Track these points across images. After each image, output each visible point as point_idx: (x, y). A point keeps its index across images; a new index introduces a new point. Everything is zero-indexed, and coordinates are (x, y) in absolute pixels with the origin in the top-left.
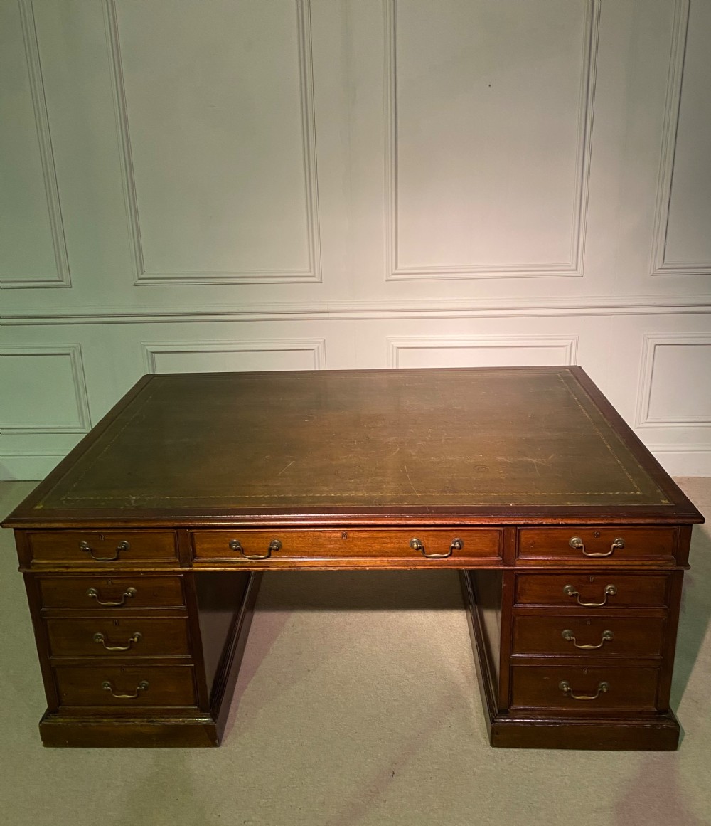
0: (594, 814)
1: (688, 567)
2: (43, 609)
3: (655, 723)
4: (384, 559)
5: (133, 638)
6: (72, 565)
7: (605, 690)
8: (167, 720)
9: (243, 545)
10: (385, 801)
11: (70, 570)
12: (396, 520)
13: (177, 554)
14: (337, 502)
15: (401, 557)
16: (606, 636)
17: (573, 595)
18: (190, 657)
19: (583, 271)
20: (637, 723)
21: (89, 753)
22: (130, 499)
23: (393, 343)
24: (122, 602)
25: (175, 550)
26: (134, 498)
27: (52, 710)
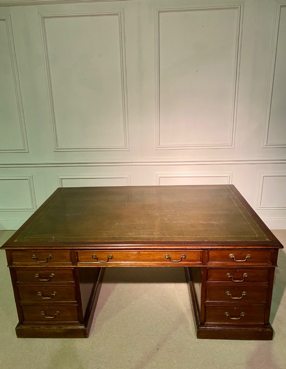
0: (239, 366)
1: (277, 266)
2: (17, 282)
3: (263, 329)
4: (154, 262)
5: (53, 294)
6: (29, 264)
7: (243, 315)
8: (67, 327)
9: (97, 257)
10: (155, 360)
11: (28, 266)
12: (159, 247)
13: (71, 261)
15: (161, 261)
16: (244, 293)
17: (231, 277)
18: (76, 302)
19: (234, 147)
20: (256, 329)
21: (35, 340)
22: (52, 238)
23: (158, 175)
24: (49, 279)
25: (70, 258)
26: (54, 237)
27: (20, 323)
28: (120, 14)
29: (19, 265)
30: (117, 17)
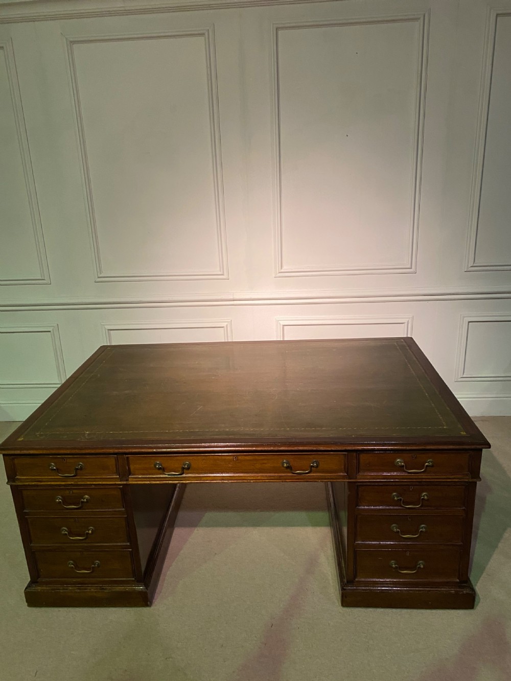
0: (412, 654)
1: (480, 479)
2: (25, 511)
3: (458, 590)
4: (263, 475)
5: (89, 531)
6: (44, 480)
7: (422, 566)
8: (113, 588)
9: (163, 465)
10: (265, 644)
11: (42, 483)
12: (271, 447)
13: (118, 473)
14: (231, 435)
15: (275, 473)
16: (422, 528)
17: (398, 500)
18: (128, 544)
19: (416, 268)
20: (445, 589)
21: (59, 611)
22: (85, 434)
23: (280, 322)
24: (80, 506)
25: (116, 468)
26: (87, 433)
27: (33, 582)
28: (206, 34)
29: (27, 480)
30: (202, 39)
